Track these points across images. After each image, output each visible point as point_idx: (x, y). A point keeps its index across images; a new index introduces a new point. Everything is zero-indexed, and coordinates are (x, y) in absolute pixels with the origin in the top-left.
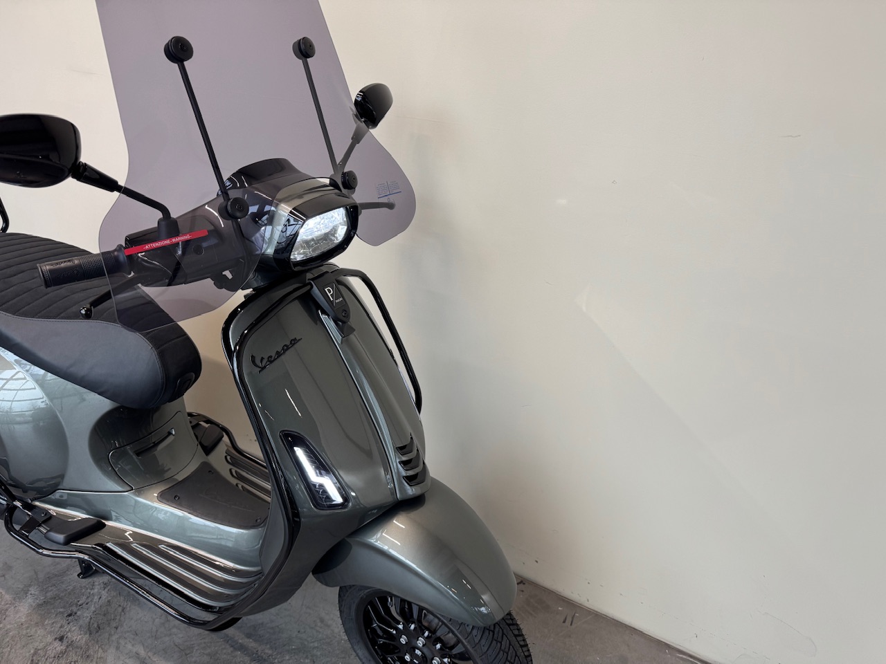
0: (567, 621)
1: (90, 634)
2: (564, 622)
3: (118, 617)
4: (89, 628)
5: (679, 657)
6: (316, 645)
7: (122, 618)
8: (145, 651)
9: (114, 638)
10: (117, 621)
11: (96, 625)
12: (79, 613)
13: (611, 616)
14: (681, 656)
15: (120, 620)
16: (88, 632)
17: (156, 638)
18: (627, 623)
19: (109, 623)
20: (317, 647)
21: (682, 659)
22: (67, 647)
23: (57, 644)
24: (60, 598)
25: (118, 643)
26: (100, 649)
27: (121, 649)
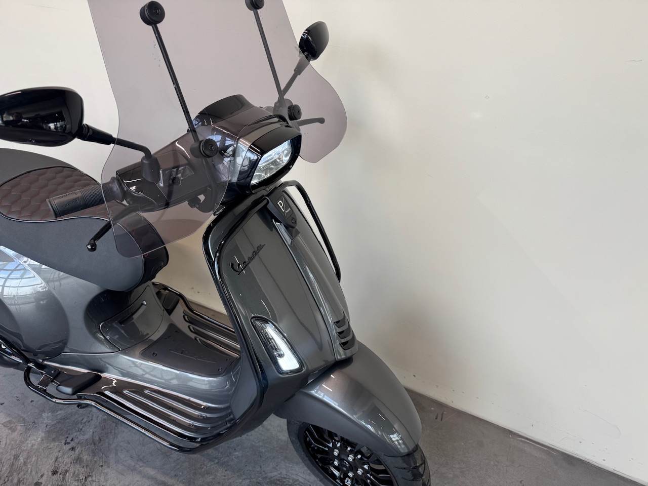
0: (438, 418)
1: (95, 444)
2: (436, 418)
3: (113, 431)
4: (93, 440)
5: (519, 440)
6: (261, 444)
7: (116, 431)
8: (137, 455)
9: (113, 446)
10: (113, 434)
11: (97, 438)
12: (83, 429)
13: (469, 413)
14: (520, 439)
15: (115, 433)
16: (93, 444)
17: (143, 445)
18: (481, 417)
19: (107, 436)
20: (262, 446)
21: (521, 441)
22: (79, 455)
23: (71, 453)
24: (67, 419)
25: (117, 450)
26: (104, 456)
27: (119, 454)
